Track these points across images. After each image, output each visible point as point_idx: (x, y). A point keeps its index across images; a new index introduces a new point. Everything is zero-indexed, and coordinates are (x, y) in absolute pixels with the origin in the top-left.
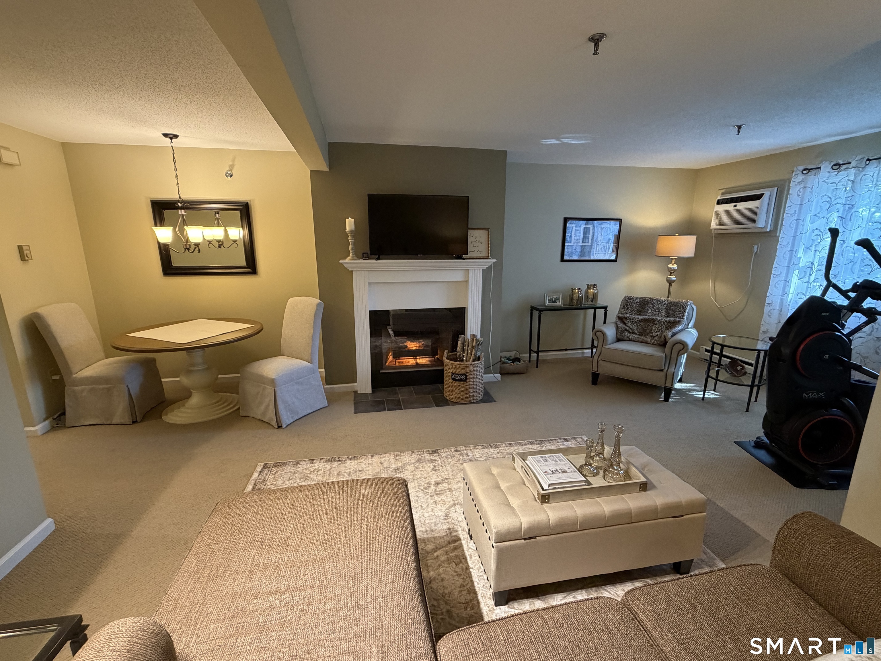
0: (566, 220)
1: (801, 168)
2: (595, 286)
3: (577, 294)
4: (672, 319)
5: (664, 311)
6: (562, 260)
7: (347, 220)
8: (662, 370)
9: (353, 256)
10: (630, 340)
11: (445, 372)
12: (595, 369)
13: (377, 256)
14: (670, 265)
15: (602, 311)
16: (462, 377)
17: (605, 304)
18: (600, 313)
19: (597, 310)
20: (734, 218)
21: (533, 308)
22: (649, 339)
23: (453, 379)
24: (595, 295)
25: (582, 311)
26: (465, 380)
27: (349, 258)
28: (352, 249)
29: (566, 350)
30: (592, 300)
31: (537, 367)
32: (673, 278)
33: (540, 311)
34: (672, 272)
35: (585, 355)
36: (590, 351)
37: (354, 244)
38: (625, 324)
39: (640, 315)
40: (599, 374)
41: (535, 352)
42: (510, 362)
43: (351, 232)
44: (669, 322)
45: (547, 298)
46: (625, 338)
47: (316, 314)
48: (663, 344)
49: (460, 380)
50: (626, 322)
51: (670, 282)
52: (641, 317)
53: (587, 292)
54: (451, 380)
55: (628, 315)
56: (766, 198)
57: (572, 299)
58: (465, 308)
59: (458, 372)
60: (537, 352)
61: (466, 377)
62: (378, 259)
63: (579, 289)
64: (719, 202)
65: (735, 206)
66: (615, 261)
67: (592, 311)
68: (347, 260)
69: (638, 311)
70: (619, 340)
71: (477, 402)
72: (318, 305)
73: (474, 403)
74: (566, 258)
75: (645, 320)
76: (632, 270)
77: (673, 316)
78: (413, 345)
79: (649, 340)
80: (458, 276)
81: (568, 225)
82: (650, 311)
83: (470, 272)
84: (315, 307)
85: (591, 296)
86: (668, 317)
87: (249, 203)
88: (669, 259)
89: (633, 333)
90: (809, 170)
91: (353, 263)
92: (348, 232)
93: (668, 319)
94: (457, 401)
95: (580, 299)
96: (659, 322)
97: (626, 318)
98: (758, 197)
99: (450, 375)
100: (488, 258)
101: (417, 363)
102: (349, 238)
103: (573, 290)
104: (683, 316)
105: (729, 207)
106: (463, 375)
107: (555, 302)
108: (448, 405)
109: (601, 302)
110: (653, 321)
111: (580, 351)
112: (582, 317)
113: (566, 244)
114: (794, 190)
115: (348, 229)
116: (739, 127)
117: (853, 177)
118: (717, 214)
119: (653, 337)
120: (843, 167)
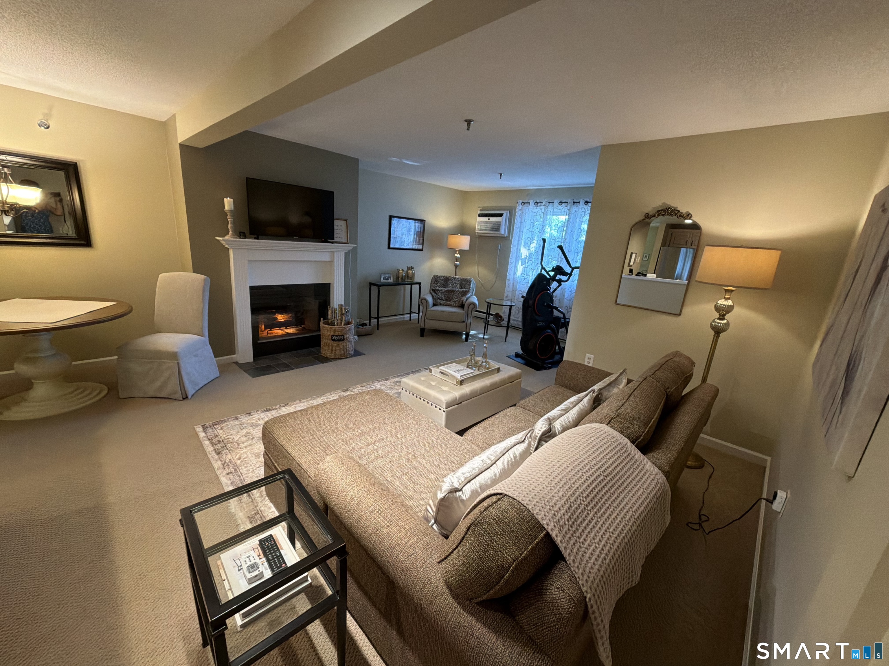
0: (391, 217)
1: (521, 201)
2: (412, 268)
3: (402, 274)
4: (464, 290)
5: (458, 285)
6: (389, 248)
7: (225, 199)
8: (464, 322)
9: (232, 235)
10: (441, 305)
11: (321, 336)
12: (423, 326)
13: (256, 236)
14: (456, 255)
15: (418, 286)
16: (341, 337)
17: (419, 281)
18: (416, 287)
19: (413, 286)
20: (489, 226)
21: (371, 284)
22: (452, 303)
23: (333, 340)
24: (413, 275)
25: (402, 287)
26: (343, 340)
27: (228, 236)
28: (231, 227)
29: (395, 315)
30: (411, 278)
31: (378, 329)
32: (458, 263)
33: (379, 286)
34: (457, 259)
35: (406, 319)
36: (409, 315)
37: (234, 223)
38: (436, 294)
39: (445, 287)
40: (425, 329)
41: (375, 318)
42: (360, 327)
43: (231, 211)
44: (463, 292)
45: (382, 277)
46: (438, 304)
47: (204, 287)
48: (462, 306)
49: (339, 340)
50: (438, 292)
51: (456, 266)
52: (446, 289)
53: (407, 272)
54: (330, 341)
55: (438, 288)
56: (504, 216)
57: (398, 277)
58: (330, 284)
59: (337, 334)
60: (378, 318)
61: (344, 338)
62: (257, 238)
63: (402, 270)
64: (480, 215)
65: (489, 219)
66: (422, 250)
67: (410, 286)
68: (227, 237)
69: (443, 285)
70: (434, 305)
71: (352, 357)
72: (205, 280)
73: (349, 357)
74: (392, 246)
75: (448, 291)
76: (431, 257)
77: (464, 288)
78: (281, 318)
80: (326, 257)
81: (392, 222)
82: (450, 285)
83: (335, 254)
84: (203, 282)
85: (410, 275)
86: (461, 288)
87: (78, 163)
88: (454, 251)
89: (442, 300)
90: (524, 203)
91: (234, 241)
92: (226, 212)
93: (462, 290)
94: (337, 357)
95: (403, 278)
96: (457, 292)
97: (437, 290)
98: (501, 215)
99: (330, 337)
100: (347, 243)
101: (288, 333)
102: (228, 217)
103: (398, 270)
104: (470, 287)
105: (485, 219)
106: (341, 336)
107: (387, 279)
108: (331, 361)
109: (416, 280)
110: (453, 291)
111: (402, 317)
112: (402, 291)
113: (392, 236)
114: (518, 213)
115: (227, 208)
116: (501, 174)
117: (543, 211)
118: (479, 223)
119: (455, 302)
120: (539, 204)
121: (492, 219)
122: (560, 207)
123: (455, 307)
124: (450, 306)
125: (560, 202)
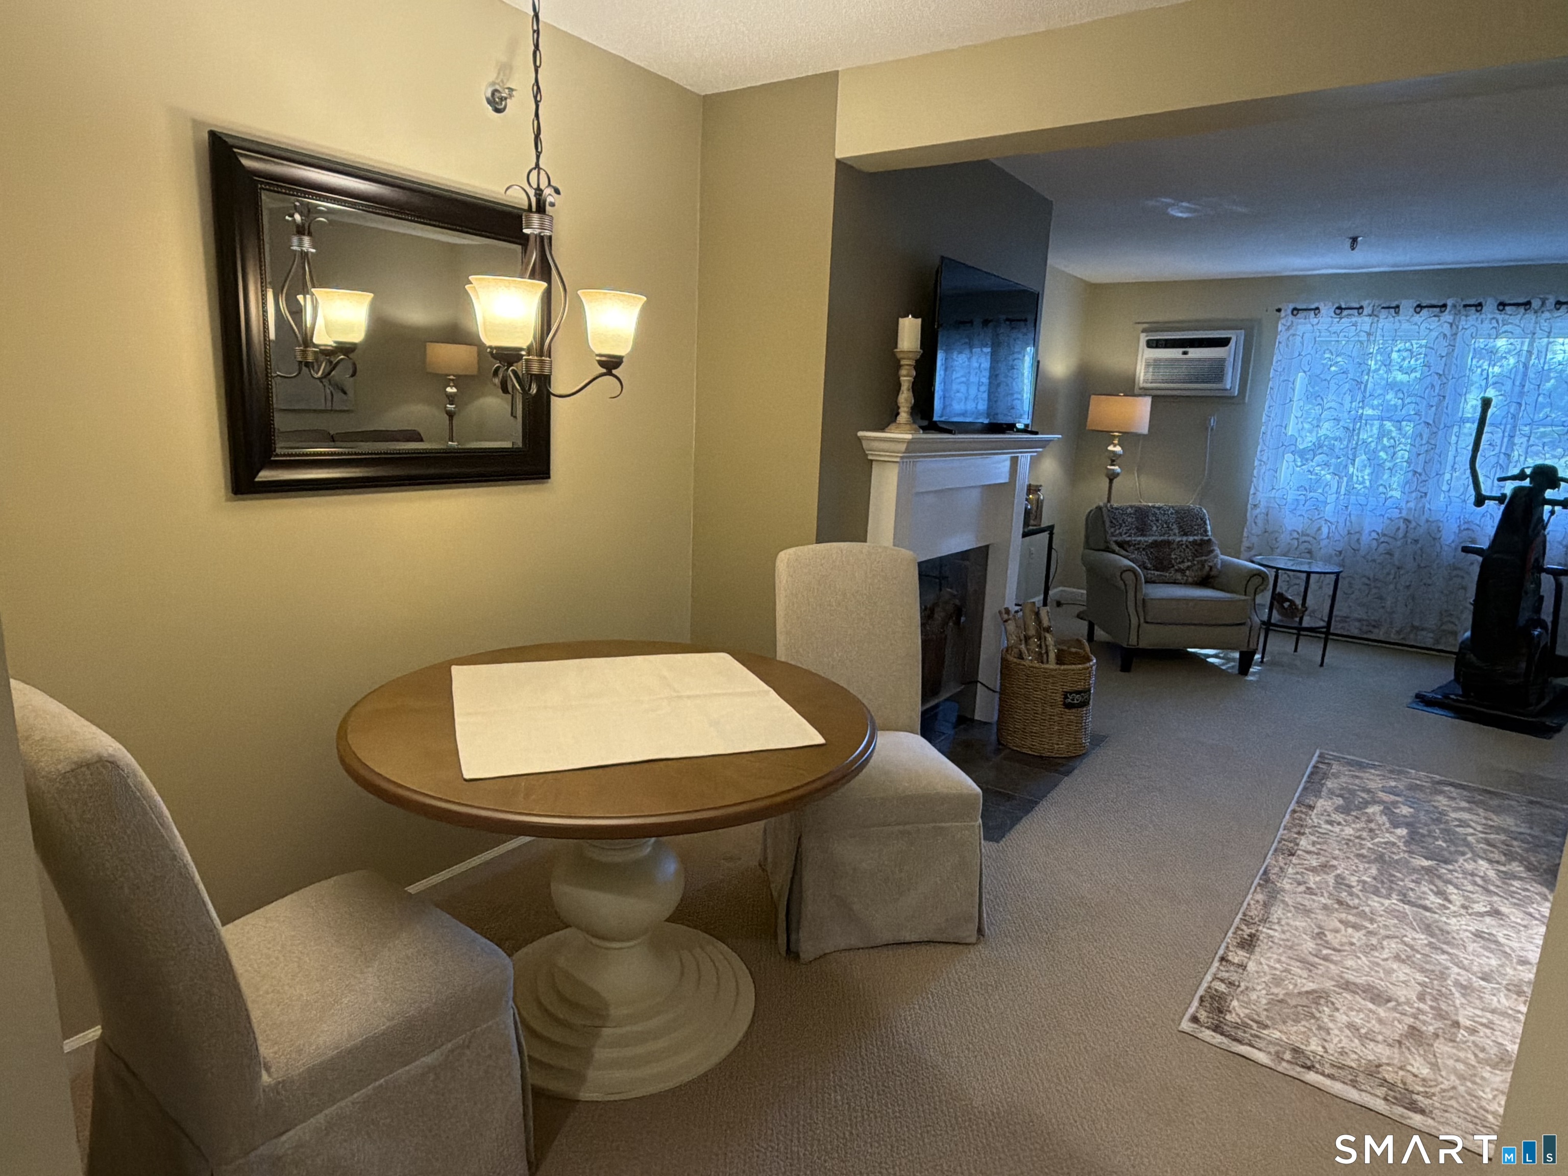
1: (1291, 306)
4: (1195, 538)
5: (1175, 526)
7: (902, 321)
9: (907, 422)
12: (1133, 641)
14: (1111, 448)
16: (1086, 696)
20: (1182, 371)
22: (1177, 576)
23: (1068, 706)
24: (1040, 506)
26: (1088, 703)
27: (896, 426)
28: (907, 401)
30: (1036, 516)
34: (1113, 459)
38: (1128, 553)
39: (1142, 535)
40: (1137, 650)
43: (914, 354)
44: (1195, 542)
48: (1214, 582)
49: (1082, 705)
50: (1130, 549)
52: (1150, 539)
56: (1232, 343)
58: (988, 547)
59: (1079, 688)
61: (1089, 697)
64: (1153, 344)
65: (1185, 353)
68: (894, 432)
69: (1137, 528)
75: (1155, 544)
77: (1193, 533)
79: (1180, 578)
80: (1005, 473)
82: (1155, 528)
85: (1033, 507)
86: (1186, 534)
88: (1107, 437)
90: (1298, 310)
92: (901, 356)
93: (1191, 539)
94: (1073, 753)
96: (1180, 544)
97: (1128, 543)
98: (1223, 342)
99: (1059, 697)
104: (1206, 531)
105: (1174, 353)
106: (1086, 691)
110: (1168, 543)
116: (1354, 240)
117: (1366, 328)
118: (1148, 365)
119: (1182, 571)
120: (1345, 313)
121: (1195, 353)
122: (1416, 318)
123: (1186, 584)
124: (1175, 583)
125: (1419, 306)
